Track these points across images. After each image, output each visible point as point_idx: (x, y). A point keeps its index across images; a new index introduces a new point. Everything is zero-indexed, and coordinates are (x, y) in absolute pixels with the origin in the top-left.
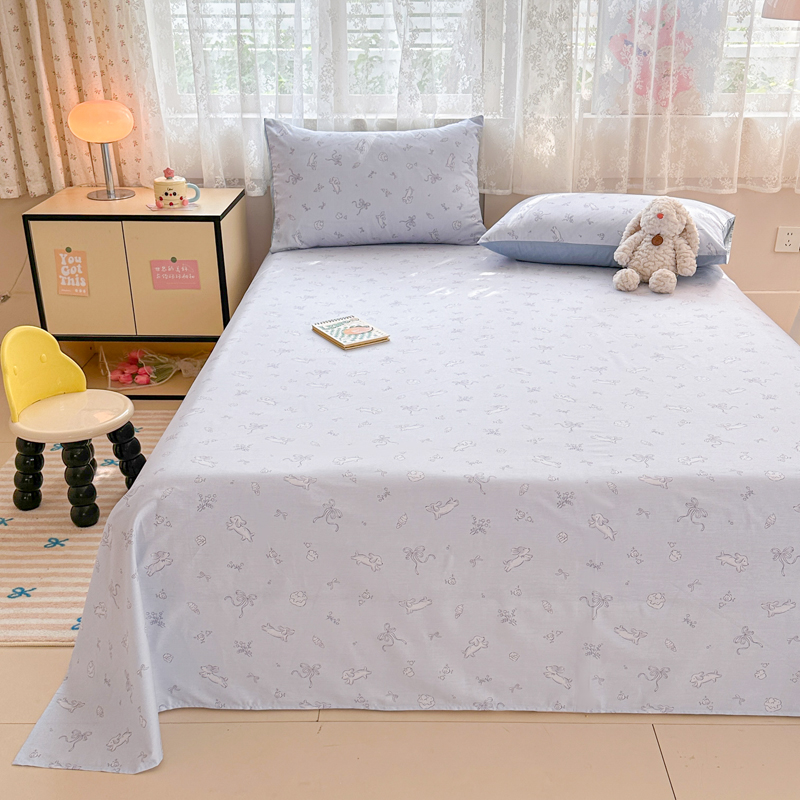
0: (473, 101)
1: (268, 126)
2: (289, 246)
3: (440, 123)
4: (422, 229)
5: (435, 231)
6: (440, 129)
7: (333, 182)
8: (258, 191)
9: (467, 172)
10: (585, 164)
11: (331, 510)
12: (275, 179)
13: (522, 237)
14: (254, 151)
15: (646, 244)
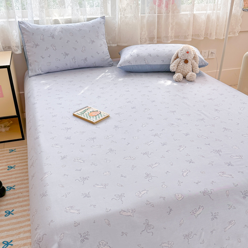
0: (101, 10)
1: (20, 24)
2: (37, 73)
3: (89, 20)
4: (90, 62)
5: (95, 63)
6: (90, 22)
7: (52, 46)
8: (19, 52)
9: (103, 38)
10: (143, 33)
11: (148, 225)
12: (26, 46)
13: (133, 63)
14: (16, 35)
15: (182, 63)
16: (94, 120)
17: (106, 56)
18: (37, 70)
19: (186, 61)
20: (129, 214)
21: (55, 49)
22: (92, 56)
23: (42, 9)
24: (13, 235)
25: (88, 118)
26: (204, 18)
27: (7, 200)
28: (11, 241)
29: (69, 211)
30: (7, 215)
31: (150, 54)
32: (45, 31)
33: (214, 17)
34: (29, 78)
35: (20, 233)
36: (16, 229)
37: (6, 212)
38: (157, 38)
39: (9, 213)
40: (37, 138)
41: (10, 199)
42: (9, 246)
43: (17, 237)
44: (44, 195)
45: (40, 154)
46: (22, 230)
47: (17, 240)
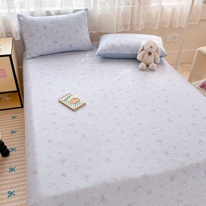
1: (19, 17)
2: (32, 57)
4: (75, 47)
5: (78, 48)
6: (76, 14)
7: (45, 35)
8: (18, 38)
9: (86, 28)
10: (119, 23)
11: (103, 199)
12: (24, 35)
13: (108, 52)
14: (16, 25)
15: (147, 55)
16: (73, 107)
17: (88, 43)
18: (33, 54)
19: (150, 54)
20: (91, 191)
21: (46, 38)
22: (76, 43)
23: (36, 4)
24: (15, 187)
25: (69, 105)
26: (169, 10)
27: (11, 159)
28: (14, 192)
29: (51, 187)
30: (11, 171)
31: (122, 45)
32: (39, 23)
33: (178, 10)
34: (26, 61)
35: (19, 186)
36: (17, 182)
37: (10, 169)
38: (131, 25)
39: (12, 170)
40: (32, 122)
41: (13, 159)
42: (12, 195)
43: (18, 189)
44: (35, 173)
45: (33, 136)
46: (21, 183)
47: (17, 191)
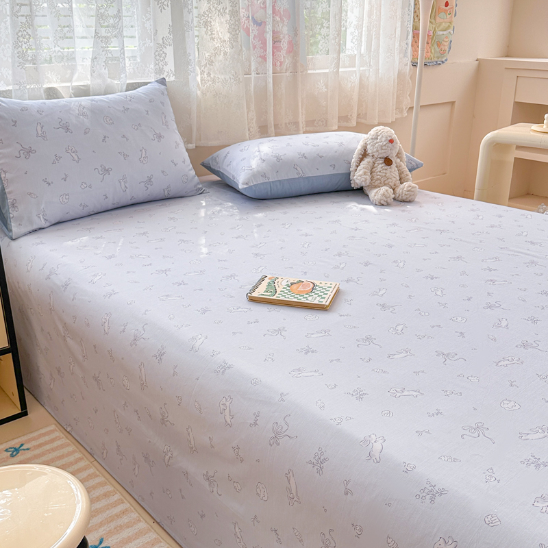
2: (35, 227)
3: (132, 87)
4: (158, 186)
5: (168, 187)
7: (70, 151)
13: (273, 177)
15: (380, 166)
17: (188, 171)
18: (36, 218)
19: (388, 162)
21: (77, 159)
22: (163, 172)
25: (299, 299)
31: (304, 154)
32: (43, 114)
